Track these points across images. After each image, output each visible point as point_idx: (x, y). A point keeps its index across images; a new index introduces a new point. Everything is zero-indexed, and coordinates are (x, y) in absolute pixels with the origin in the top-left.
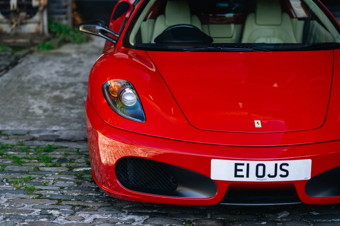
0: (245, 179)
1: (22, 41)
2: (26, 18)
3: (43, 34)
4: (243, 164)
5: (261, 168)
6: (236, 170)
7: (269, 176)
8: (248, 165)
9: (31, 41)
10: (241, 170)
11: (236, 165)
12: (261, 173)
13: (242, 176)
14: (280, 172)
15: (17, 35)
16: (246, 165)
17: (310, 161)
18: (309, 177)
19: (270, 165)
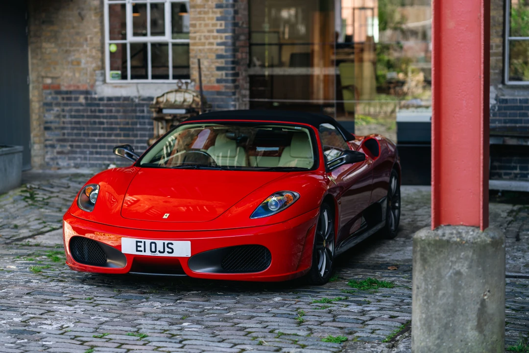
0: (142, 253)
4: (141, 242)
5: (153, 245)
6: (137, 246)
7: (159, 251)
8: (145, 242)
10: (140, 246)
11: (137, 242)
12: (153, 249)
13: (141, 251)
14: (167, 249)
16: (143, 242)
17: (189, 243)
18: (190, 256)
19: (160, 243)
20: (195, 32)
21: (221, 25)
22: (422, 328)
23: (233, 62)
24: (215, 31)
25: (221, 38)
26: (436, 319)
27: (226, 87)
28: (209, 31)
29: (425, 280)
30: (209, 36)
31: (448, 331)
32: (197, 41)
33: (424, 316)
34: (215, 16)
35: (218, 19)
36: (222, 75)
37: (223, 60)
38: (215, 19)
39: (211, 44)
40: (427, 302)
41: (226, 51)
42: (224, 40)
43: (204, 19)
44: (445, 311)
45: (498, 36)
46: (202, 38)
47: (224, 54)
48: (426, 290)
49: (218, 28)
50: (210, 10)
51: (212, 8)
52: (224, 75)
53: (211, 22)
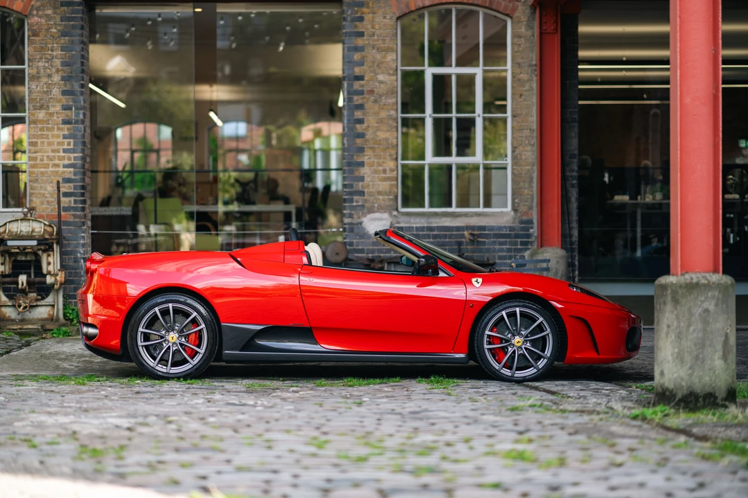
1: (30, 327)
2: (37, 300)
3: (58, 320)
9: (42, 326)
15: (23, 321)
20: (35, 152)
21: (69, 144)
22: (674, 361)
23: (83, 187)
24: (61, 151)
25: (69, 159)
26: (688, 352)
27: (75, 216)
28: (53, 151)
29: (677, 318)
30: (54, 157)
31: (699, 362)
32: (38, 162)
33: (676, 350)
34: (61, 133)
35: (65, 137)
36: (70, 201)
37: (72, 185)
38: (62, 137)
39: (57, 166)
40: (679, 337)
41: (75, 174)
42: (72, 161)
43: (47, 137)
44: (695, 345)
45: (392, 159)
46: (45, 158)
47: (73, 177)
48: (678, 327)
49: (66, 147)
50: (56, 127)
51: (57, 124)
52: (73, 202)
53: (56, 140)
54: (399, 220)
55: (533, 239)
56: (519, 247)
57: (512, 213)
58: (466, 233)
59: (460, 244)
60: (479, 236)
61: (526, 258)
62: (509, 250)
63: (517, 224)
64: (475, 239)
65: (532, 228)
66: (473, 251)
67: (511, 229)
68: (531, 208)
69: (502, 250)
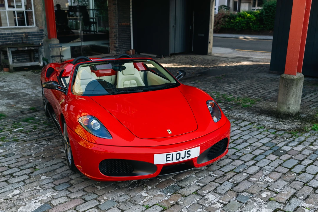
4: (170, 155)
5: (178, 155)
6: (167, 158)
11: (167, 155)
13: (170, 160)
54: (1, 31)
55: (44, 35)
56: (40, 38)
57: (37, 27)
58: (24, 35)
59: (22, 38)
60: (28, 35)
61: (43, 41)
62: (37, 39)
63: (39, 31)
64: (27, 37)
65: (43, 32)
66: (27, 40)
67: (37, 32)
68: (42, 25)
69: (35, 40)
